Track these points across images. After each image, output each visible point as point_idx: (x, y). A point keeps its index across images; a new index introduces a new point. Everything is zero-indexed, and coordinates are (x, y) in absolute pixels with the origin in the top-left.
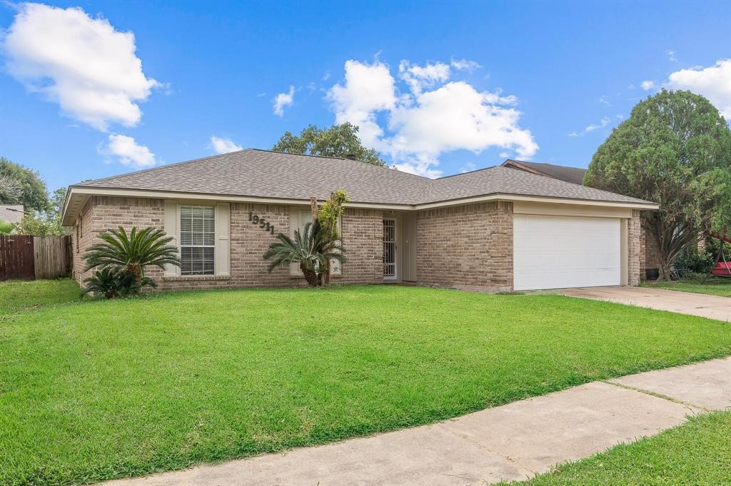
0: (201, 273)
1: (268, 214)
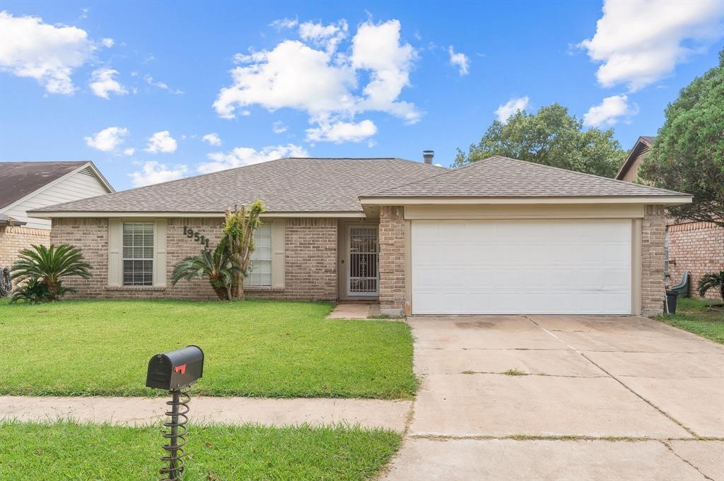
0: (142, 284)
1: (204, 227)
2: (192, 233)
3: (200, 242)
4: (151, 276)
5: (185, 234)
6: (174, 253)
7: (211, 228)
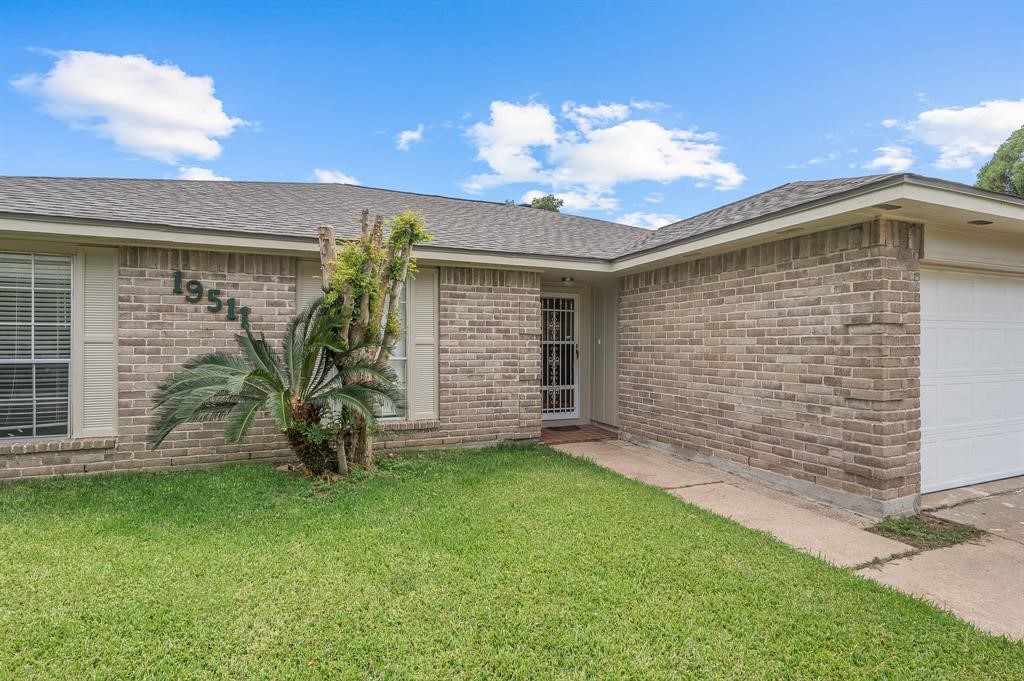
0: (28, 433)
1: (236, 277)
2: (199, 290)
3: (223, 315)
4: (65, 407)
5: (177, 291)
6: (142, 343)
7: (257, 279)
